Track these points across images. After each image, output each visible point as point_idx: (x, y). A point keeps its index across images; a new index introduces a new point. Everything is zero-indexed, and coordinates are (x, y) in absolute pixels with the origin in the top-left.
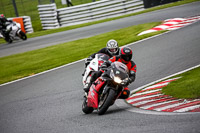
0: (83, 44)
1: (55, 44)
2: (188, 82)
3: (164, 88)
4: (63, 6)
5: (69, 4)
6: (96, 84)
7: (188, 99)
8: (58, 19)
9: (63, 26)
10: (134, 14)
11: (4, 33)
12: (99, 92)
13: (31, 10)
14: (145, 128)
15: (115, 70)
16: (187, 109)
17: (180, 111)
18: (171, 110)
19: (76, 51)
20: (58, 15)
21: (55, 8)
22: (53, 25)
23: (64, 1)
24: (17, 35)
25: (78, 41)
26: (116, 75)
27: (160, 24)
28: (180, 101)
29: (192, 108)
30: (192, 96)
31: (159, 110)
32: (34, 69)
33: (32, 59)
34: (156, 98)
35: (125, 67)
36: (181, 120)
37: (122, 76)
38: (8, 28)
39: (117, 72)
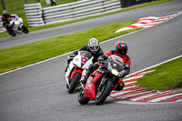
0: (66, 40)
1: (39, 40)
2: (160, 74)
3: (139, 80)
4: (48, 6)
5: (53, 4)
6: (93, 76)
7: (161, 90)
8: (43, 17)
9: (47, 24)
10: (112, 13)
11: (7, 28)
12: (97, 83)
13: (18, 9)
14: (122, 116)
15: (112, 62)
16: (159, 99)
17: (153, 101)
18: (145, 100)
19: (59, 47)
20: (43, 14)
21: (40, 7)
22: (38, 22)
23: (48, 1)
24: (19, 29)
25: (61, 37)
26: (113, 68)
27: (136, 22)
28: (153, 92)
29: (164, 98)
30: (165, 88)
31: (134, 100)
32: (21, 63)
33: (19, 54)
34: (132, 89)
35: (121, 60)
36: (154, 110)
37: (118, 69)
38: (11, 22)
39: (115, 65)
